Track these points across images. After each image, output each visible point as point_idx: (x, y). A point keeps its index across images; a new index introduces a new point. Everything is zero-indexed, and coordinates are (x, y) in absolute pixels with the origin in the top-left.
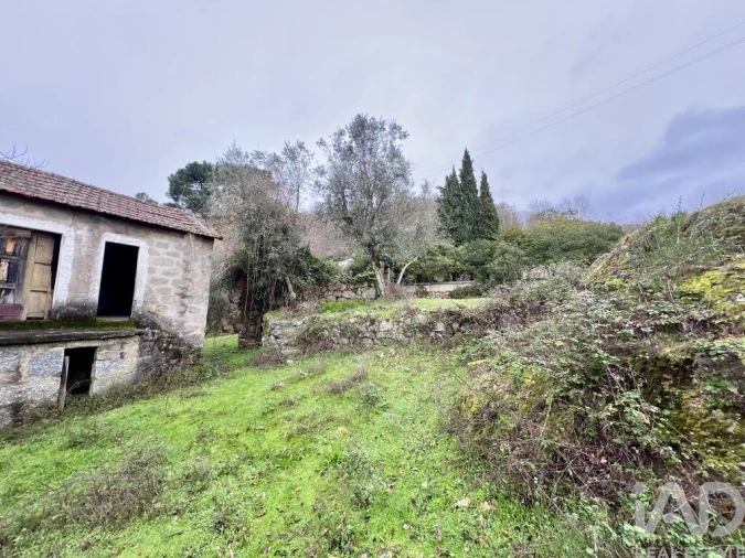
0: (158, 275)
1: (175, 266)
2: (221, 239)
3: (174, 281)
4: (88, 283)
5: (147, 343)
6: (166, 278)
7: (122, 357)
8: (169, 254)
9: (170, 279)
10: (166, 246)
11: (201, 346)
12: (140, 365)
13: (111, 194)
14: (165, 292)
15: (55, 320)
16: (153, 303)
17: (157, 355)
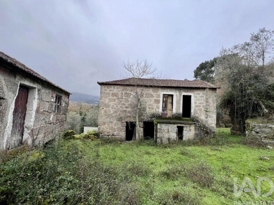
0: (197, 104)
1: (203, 101)
2: (220, 88)
3: (203, 106)
4: (180, 108)
5: (197, 127)
6: (200, 105)
7: (190, 131)
8: (200, 97)
9: (202, 105)
10: (199, 94)
11: (215, 131)
12: (195, 134)
13: (182, 81)
14: (200, 110)
15: (174, 118)
16: (197, 114)
17: (200, 132)
